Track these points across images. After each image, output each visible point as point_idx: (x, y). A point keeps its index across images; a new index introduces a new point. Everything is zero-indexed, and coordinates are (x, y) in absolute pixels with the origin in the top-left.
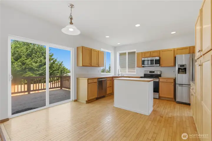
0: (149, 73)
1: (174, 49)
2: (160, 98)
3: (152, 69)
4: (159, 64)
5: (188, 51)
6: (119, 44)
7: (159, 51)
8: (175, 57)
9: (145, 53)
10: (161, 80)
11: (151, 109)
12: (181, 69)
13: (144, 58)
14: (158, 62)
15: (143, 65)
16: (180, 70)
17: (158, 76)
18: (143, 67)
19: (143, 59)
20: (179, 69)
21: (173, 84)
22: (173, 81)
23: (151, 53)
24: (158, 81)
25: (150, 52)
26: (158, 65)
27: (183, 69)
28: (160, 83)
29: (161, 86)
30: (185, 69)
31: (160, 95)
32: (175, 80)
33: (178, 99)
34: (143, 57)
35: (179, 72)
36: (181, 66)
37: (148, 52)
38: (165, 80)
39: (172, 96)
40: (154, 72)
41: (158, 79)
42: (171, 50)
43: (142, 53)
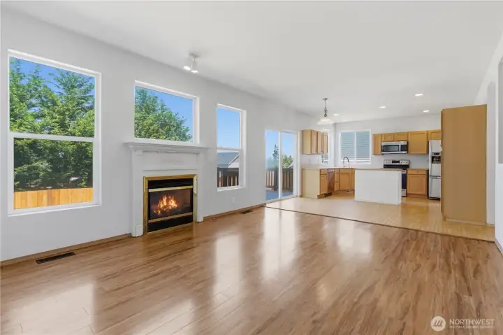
0: (391, 163)
1: (427, 131)
2: (407, 196)
3: (396, 158)
4: (407, 150)
7: (408, 133)
8: (428, 143)
9: (386, 135)
10: (409, 172)
11: (400, 202)
14: (405, 148)
15: (383, 152)
16: (435, 159)
17: (405, 167)
18: (383, 154)
19: (383, 144)
20: (433, 158)
21: (425, 176)
22: (425, 173)
23: (395, 136)
24: (406, 173)
25: (394, 134)
26: (406, 152)
27: (437, 158)
28: (408, 176)
29: (410, 180)
30: (440, 157)
31: (408, 192)
32: (428, 171)
33: (432, 195)
34: (383, 140)
35: (432, 161)
36: (435, 154)
37: (390, 134)
38: (415, 173)
39: (424, 192)
40: (398, 162)
41: (406, 171)
42: (423, 133)
43: (381, 135)
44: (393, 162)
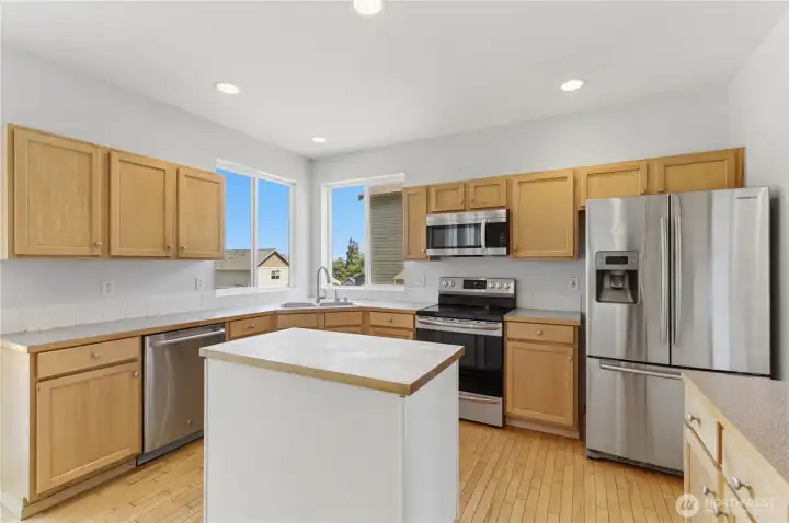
0: (459, 289)
1: (575, 171)
2: (508, 423)
3: (474, 271)
4: (506, 244)
5: (638, 180)
6: (322, 140)
7: (508, 182)
8: (581, 215)
9: (441, 190)
10: (514, 330)
12: (613, 277)
13: (434, 213)
14: (498, 235)
15: (431, 252)
16: (607, 284)
17: (501, 307)
18: (434, 258)
19: (431, 220)
20: (601, 274)
21: (569, 354)
22: (568, 335)
23: (468, 193)
24: (498, 333)
25: (466, 185)
26: (503, 251)
27: (622, 277)
28: (509, 346)
29: (516, 363)
30: (632, 276)
31: (509, 410)
32: (580, 331)
33: (596, 441)
34: (433, 208)
35: (599, 294)
36: (610, 260)
37: (453, 187)
40: (482, 284)
41: (500, 325)
42: (560, 178)
43: (428, 189)
44: (468, 284)
